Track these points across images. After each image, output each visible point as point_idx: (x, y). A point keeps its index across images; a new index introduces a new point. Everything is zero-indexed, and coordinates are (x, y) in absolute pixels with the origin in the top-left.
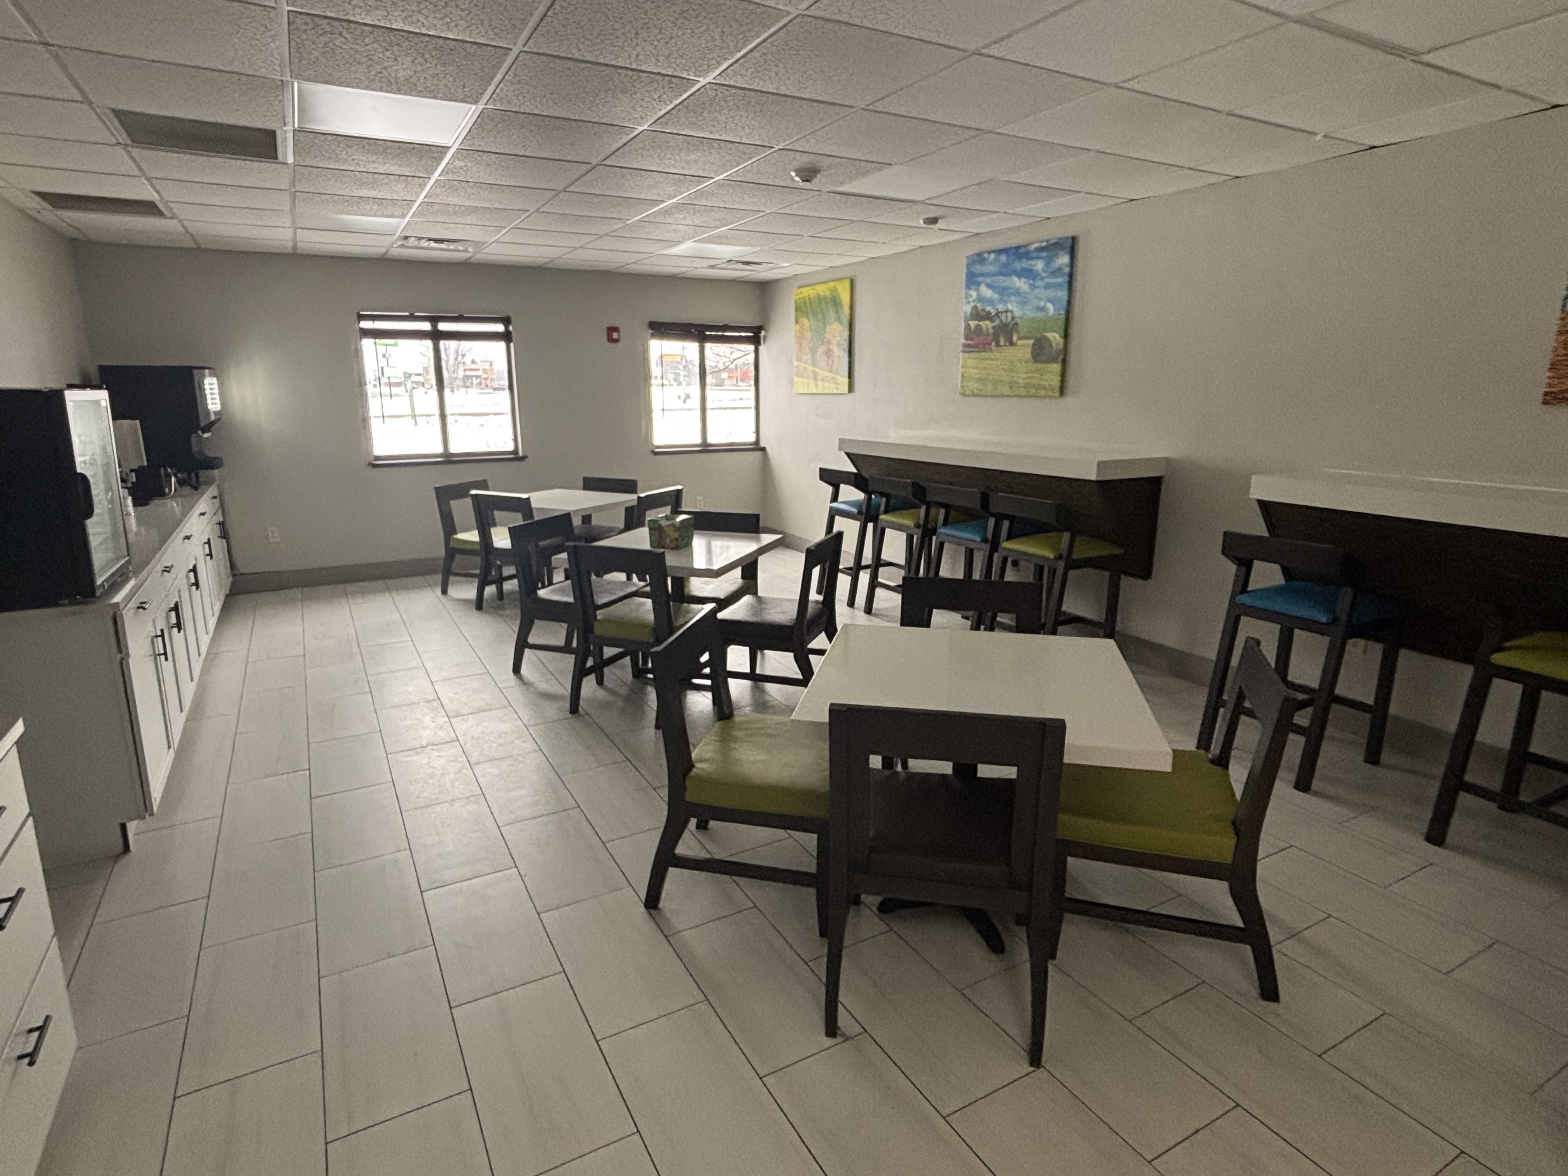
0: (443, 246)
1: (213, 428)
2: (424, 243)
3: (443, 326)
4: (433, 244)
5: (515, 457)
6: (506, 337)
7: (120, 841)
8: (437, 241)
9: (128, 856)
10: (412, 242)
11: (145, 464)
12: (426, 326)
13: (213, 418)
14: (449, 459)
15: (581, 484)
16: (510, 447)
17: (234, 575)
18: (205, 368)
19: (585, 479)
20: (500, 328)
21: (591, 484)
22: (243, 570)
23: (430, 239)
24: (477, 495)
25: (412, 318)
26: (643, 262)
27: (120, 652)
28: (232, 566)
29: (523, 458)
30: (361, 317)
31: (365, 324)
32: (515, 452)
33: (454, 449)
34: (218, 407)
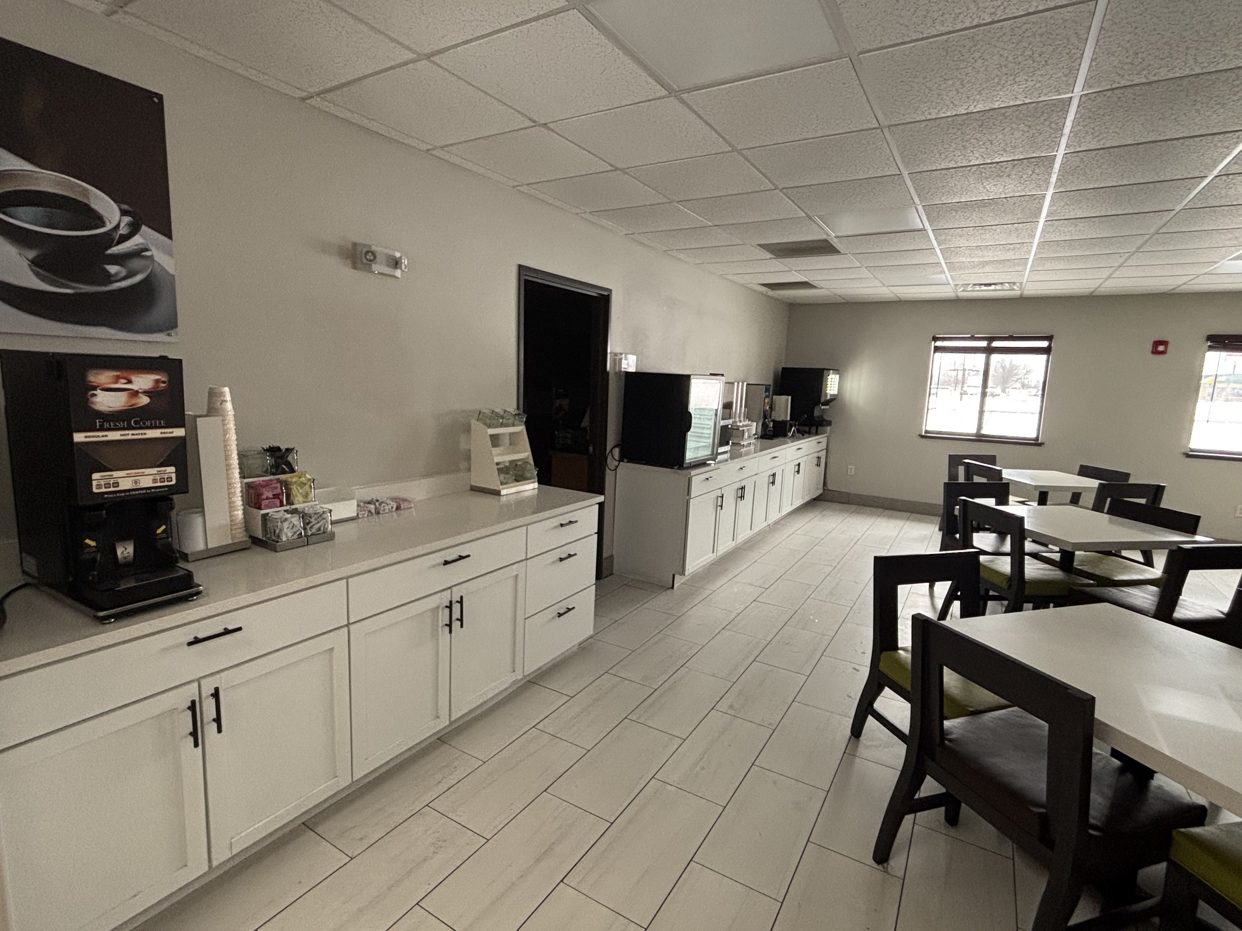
0: (993, 287)
1: (831, 404)
2: (977, 288)
3: (996, 344)
4: (984, 288)
5: (1036, 443)
6: (1046, 351)
7: (671, 583)
8: (986, 285)
9: (669, 591)
10: (970, 288)
11: (788, 419)
12: (984, 344)
13: (828, 398)
14: (980, 438)
15: (1077, 469)
16: (1034, 435)
17: (824, 489)
18: (830, 370)
19: (1082, 466)
20: (1044, 344)
21: (1085, 471)
22: (830, 488)
23: (981, 285)
24: (968, 463)
25: (973, 338)
26: (1191, 282)
27: (688, 495)
28: (825, 484)
29: (1040, 445)
30: (935, 339)
31: (939, 344)
32: (1037, 439)
33: (984, 431)
34: (835, 392)
